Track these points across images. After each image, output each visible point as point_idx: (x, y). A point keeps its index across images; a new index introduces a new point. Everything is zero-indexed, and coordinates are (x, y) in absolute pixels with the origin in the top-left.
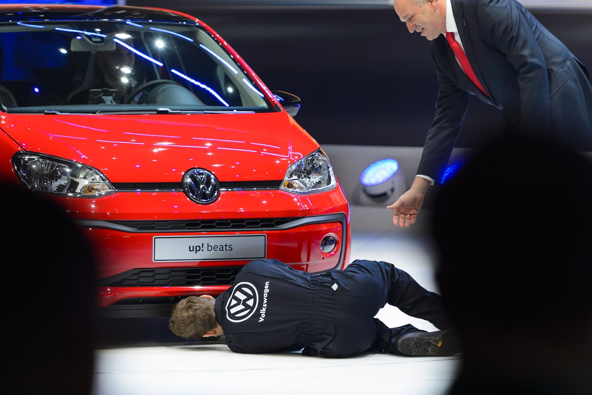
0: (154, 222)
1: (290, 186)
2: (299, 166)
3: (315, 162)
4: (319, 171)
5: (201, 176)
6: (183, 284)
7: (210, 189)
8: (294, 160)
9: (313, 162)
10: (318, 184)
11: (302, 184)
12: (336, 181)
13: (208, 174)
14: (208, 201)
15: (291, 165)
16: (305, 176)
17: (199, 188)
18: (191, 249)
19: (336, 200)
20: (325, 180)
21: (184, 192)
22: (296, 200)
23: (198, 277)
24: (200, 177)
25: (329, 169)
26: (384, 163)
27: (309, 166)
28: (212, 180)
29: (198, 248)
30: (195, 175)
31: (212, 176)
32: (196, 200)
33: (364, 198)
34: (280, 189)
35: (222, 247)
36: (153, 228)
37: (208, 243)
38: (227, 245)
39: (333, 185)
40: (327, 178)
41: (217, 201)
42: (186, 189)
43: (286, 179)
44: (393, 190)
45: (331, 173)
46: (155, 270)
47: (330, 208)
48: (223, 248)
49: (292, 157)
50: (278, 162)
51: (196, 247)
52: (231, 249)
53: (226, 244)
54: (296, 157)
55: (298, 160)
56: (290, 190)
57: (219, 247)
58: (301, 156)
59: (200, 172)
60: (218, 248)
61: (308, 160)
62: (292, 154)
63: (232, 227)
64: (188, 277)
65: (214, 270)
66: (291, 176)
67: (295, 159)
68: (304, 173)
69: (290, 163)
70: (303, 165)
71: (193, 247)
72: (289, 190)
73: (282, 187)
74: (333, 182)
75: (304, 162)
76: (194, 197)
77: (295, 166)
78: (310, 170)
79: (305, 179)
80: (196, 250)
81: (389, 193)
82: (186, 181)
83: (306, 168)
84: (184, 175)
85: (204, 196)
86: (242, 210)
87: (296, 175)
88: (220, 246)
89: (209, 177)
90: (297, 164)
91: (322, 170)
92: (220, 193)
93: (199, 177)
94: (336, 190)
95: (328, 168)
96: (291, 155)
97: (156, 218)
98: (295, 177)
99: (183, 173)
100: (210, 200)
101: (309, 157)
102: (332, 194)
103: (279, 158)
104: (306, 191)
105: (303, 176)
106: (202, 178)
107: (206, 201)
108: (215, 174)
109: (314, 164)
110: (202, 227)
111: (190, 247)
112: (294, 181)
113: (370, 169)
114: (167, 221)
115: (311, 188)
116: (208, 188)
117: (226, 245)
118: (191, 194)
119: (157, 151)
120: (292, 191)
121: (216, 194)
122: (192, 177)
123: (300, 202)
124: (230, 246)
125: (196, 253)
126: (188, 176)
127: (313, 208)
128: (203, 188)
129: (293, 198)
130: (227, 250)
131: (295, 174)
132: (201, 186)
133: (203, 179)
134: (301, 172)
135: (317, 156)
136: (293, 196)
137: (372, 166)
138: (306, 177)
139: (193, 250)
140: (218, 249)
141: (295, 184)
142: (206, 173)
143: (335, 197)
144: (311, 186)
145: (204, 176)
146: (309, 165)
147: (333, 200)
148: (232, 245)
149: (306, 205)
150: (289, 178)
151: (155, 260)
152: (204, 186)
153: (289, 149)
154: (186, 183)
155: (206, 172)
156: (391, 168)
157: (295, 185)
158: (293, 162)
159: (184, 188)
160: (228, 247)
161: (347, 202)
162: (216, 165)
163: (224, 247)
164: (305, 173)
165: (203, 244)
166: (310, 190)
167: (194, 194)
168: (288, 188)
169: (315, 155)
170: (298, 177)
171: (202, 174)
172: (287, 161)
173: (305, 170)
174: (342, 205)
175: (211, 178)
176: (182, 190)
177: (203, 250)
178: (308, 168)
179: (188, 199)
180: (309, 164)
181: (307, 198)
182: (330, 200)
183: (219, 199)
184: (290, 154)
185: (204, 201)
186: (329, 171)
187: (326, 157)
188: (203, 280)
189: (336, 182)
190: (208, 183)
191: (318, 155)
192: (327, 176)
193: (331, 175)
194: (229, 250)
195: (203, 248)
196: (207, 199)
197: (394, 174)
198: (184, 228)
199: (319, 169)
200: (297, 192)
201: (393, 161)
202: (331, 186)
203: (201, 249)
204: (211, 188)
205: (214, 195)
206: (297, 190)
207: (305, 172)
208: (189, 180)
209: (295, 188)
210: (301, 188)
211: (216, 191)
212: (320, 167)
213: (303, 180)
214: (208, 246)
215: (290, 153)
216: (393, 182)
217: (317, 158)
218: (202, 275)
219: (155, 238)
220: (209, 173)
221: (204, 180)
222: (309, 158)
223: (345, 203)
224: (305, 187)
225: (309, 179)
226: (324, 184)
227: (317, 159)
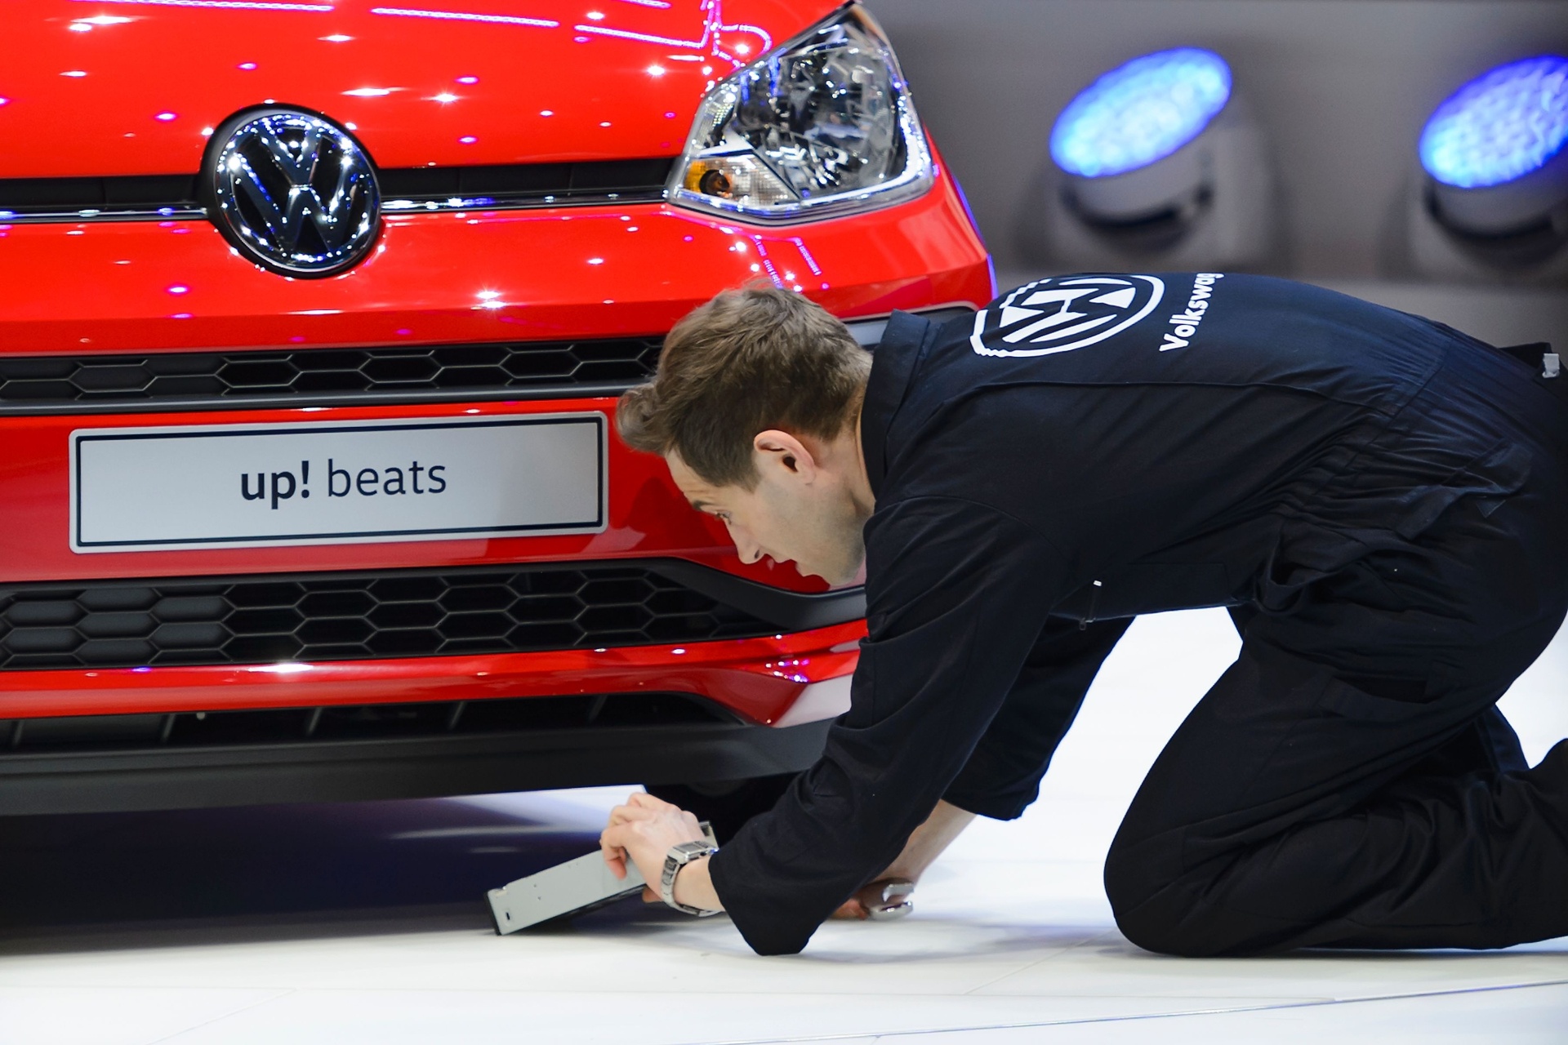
0: (73, 363)
1: (713, 181)
2: (755, 91)
3: (831, 68)
4: (849, 109)
5: (294, 144)
6: (217, 652)
7: (334, 204)
8: (730, 61)
9: (820, 70)
10: (845, 175)
11: (769, 172)
12: (931, 157)
13: (326, 133)
14: (327, 262)
15: (718, 84)
16: (783, 137)
17: (283, 199)
18: (253, 489)
19: (932, 248)
20: (881, 153)
21: (215, 219)
22: (741, 247)
23: (289, 620)
24: (290, 150)
25: (895, 103)
26: (1161, 65)
27: (802, 89)
28: (347, 162)
29: (283, 485)
30: (265, 141)
31: (346, 144)
32: (273, 255)
33: (1068, 234)
34: (666, 201)
35: (395, 475)
36: (72, 394)
37: (330, 461)
38: (422, 469)
39: (917, 177)
40: (886, 142)
41: (370, 262)
42: (225, 206)
43: (695, 150)
44: (1204, 196)
45: (908, 121)
46: (79, 592)
47: (905, 283)
48: (400, 480)
49: (721, 49)
50: (656, 71)
51: (275, 477)
52: (438, 485)
53: (415, 463)
54: (742, 49)
55: (750, 61)
56: (716, 202)
57: (383, 477)
58: (763, 42)
59: (288, 122)
60: (376, 481)
61: (799, 60)
62: (720, 31)
63: (445, 382)
64: (238, 622)
65: (363, 584)
66: (717, 135)
67: (736, 57)
68: (778, 120)
69: (713, 77)
70: (772, 84)
71: (261, 477)
72: (707, 203)
73: (675, 190)
74: (919, 161)
75: (779, 68)
76: (263, 242)
77: (735, 89)
78: (807, 106)
79: (783, 149)
80: (276, 495)
81: (1189, 210)
82: (221, 168)
83: (787, 97)
84: (213, 140)
85: (309, 237)
86: (490, 299)
87: (740, 133)
88: (388, 471)
89: (329, 149)
90: (743, 80)
91: (863, 106)
92: (383, 224)
93: (283, 146)
94: (930, 197)
95: (894, 94)
96: (717, 35)
97: (85, 346)
98: (735, 142)
99: (208, 131)
100: (336, 258)
101: (802, 46)
102: (912, 220)
103: (661, 53)
104: (792, 207)
105: (773, 136)
106: (297, 152)
107: (320, 258)
108: (357, 135)
109: (827, 77)
110: (304, 386)
111: (245, 478)
112: (730, 160)
113: (1096, 99)
114: (138, 359)
115: (814, 194)
116: (325, 202)
117: (415, 469)
118: (247, 231)
119: (88, 28)
120: (724, 208)
121: (364, 227)
122: (251, 147)
123: (760, 260)
124: (436, 473)
125: (275, 506)
126: (231, 145)
127: (825, 286)
128: (305, 199)
129: (729, 240)
130: (422, 492)
131: (738, 124)
132: (294, 192)
133: (300, 158)
134: (764, 118)
135: (837, 39)
136: (727, 230)
137: (1108, 80)
138: (790, 139)
139: (261, 495)
140: (379, 487)
141: (738, 172)
142: (315, 131)
143: (925, 230)
144: (813, 182)
145: (305, 145)
146: (801, 84)
147: (920, 247)
148: (442, 468)
149: (793, 271)
150: (707, 145)
151: (80, 544)
152: (305, 188)
153: (707, 10)
154: (224, 179)
155: (317, 122)
156: (1198, 92)
157: (736, 179)
158: (725, 72)
159: (212, 202)
160: (423, 476)
161: (983, 254)
162: (366, 92)
163: (408, 478)
164: (784, 120)
165: (305, 465)
166: (808, 203)
167: (259, 230)
168: (704, 191)
169: (829, 34)
170: (750, 141)
171: (299, 134)
172: (698, 64)
173: (783, 104)
174: (956, 274)
175: (339, 153)
176: (204, 210)
177: (305, 494)
178: (798, 99)
179: (234, 251)
180: (801, 78)
181: (798, 242)
182: (904, 248)
183: (381, 249)
184: (711, 34)
185: (311, 259)
186: (897, 107)
187: (882, 44)
188: (309, 633)
189: (932, 163)
190: (326, 176)
191: (846, 35)
192: (890, 133)
193: (907, 131)
194: (431, 490)
195: (305, 482)
196: (323, 252)
197: (1213, 120)
198: (217, 390)
199: (849, 102)
200: (747, 212)
201: (1202, 57)
202: (909, 182)
203: (300, 486)
204: (342, 200)
205: (356, 231)
206: (744, 203)
207: (786, 115)
208: (234, 164)
209: (738, 195)
210: (764, 193)
211: (365, 215)
212: (856, 91)
213: (774, 154)
214: (331, 474)
215: (714, 27)
216: (1206, 160)
217: (838, 51)
218: (307, 608)
219: (80, 439)
220: (333, 131)
221: (308, 161)
222: (803, 52)
223: (974, 260)
224: (783, 189)
225: (804, 151)
226: (875, 173)
227: (841, 57)
